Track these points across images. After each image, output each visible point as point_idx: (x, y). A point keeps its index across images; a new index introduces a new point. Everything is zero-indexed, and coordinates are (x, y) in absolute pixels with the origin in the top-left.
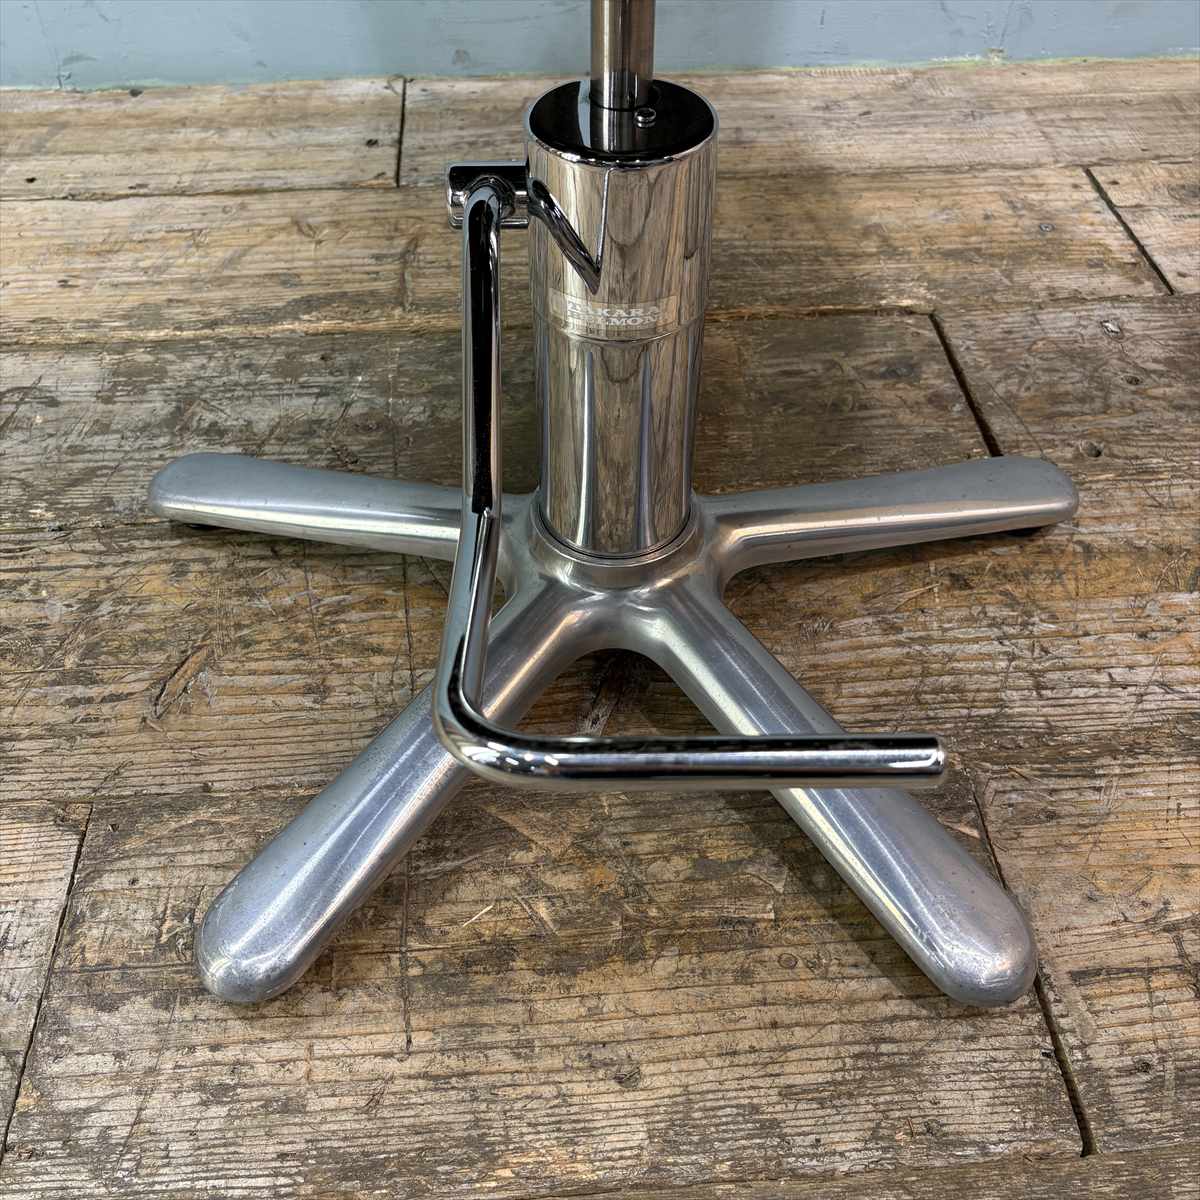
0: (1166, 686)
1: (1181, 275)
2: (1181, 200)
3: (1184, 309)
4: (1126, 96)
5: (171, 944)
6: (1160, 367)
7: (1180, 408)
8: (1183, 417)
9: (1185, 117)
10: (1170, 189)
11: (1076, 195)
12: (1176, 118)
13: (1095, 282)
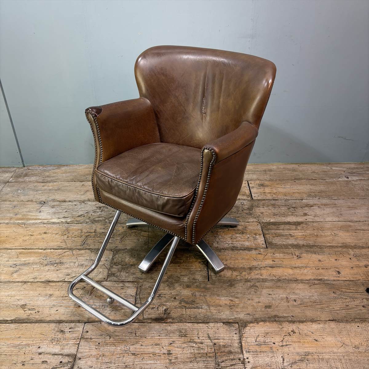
0: (232, 244)
1: (255, 197)
2: (259, 186)
3: (253, 201)
4: (258, 170)
5: (123, 261)
6: (247, 209)
7: (247, 214)
8: (247, 215)
9: (266, 174)
10: (258, 184)
11: (245, 185)
12: (264, 174)
13: (242, 197)
